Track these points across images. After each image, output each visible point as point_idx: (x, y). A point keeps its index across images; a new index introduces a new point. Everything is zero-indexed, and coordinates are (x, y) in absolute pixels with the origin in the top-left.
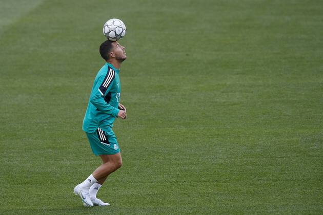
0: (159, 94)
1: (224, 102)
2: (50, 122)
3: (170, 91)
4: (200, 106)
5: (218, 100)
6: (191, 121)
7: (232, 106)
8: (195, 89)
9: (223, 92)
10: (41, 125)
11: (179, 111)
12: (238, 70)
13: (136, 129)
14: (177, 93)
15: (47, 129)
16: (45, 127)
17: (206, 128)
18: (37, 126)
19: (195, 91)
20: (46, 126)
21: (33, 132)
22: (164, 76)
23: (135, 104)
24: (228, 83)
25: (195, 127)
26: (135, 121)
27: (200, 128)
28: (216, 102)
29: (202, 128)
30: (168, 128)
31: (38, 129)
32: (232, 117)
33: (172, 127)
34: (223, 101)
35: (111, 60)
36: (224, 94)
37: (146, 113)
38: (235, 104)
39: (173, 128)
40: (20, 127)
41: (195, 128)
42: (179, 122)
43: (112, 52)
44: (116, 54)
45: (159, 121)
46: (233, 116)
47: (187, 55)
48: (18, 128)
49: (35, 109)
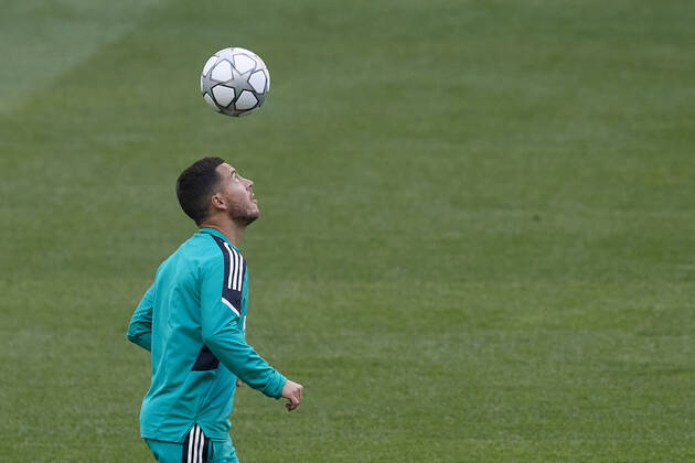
0: (447, 335)
1: (647, 365)
2: (114, 415)
3: (483, 326)
4: (571, 375)
5: (627, 358)
6: (544, 421)
7: (669, 375)
8: (557, 322)
9: (643, 334)
10: (86, 422)
11: (509, 389)
12: (689, 267)
13: (376, 443)
14: (503, 334)
15: (105, 436)
16: (100, 431)
17: (589, 441)
18: (74, 426)
19: (557, 328)
20: (100, 426)
21: (62, 445)
22: (463, 280)
23: (375, 365)
24: (658, 307)
25: (556, 437)
26: (373, 416)
27: (572, 443)
28: (621, 364)
29: (575, 443)
30: (473, 440)
31: (78, 437)
32: (669, 411)
33: (485, 437)
34: (643, 360)
35: (215, 218)
36: (647, 339)
37: (406, 393)
38: (679, 371)
39: (490, 441)
40: (23, 428)
41: (555, 443)
42: (508, 422)
43: (218, 195)
44: (229, 201)
45: (447, 418)
46: (673, 407)
47: (537, 218)
48: (17, 431)
49: (70, 376)
